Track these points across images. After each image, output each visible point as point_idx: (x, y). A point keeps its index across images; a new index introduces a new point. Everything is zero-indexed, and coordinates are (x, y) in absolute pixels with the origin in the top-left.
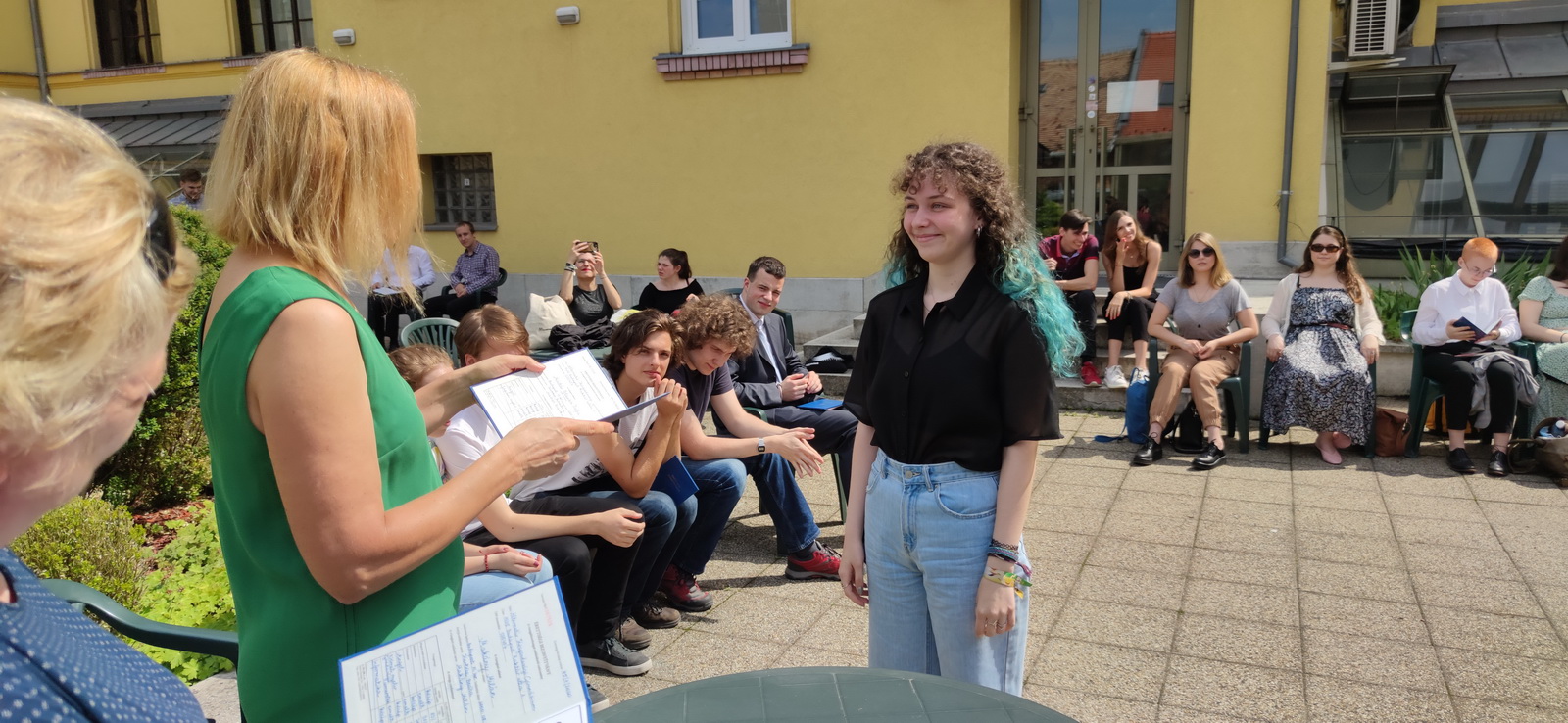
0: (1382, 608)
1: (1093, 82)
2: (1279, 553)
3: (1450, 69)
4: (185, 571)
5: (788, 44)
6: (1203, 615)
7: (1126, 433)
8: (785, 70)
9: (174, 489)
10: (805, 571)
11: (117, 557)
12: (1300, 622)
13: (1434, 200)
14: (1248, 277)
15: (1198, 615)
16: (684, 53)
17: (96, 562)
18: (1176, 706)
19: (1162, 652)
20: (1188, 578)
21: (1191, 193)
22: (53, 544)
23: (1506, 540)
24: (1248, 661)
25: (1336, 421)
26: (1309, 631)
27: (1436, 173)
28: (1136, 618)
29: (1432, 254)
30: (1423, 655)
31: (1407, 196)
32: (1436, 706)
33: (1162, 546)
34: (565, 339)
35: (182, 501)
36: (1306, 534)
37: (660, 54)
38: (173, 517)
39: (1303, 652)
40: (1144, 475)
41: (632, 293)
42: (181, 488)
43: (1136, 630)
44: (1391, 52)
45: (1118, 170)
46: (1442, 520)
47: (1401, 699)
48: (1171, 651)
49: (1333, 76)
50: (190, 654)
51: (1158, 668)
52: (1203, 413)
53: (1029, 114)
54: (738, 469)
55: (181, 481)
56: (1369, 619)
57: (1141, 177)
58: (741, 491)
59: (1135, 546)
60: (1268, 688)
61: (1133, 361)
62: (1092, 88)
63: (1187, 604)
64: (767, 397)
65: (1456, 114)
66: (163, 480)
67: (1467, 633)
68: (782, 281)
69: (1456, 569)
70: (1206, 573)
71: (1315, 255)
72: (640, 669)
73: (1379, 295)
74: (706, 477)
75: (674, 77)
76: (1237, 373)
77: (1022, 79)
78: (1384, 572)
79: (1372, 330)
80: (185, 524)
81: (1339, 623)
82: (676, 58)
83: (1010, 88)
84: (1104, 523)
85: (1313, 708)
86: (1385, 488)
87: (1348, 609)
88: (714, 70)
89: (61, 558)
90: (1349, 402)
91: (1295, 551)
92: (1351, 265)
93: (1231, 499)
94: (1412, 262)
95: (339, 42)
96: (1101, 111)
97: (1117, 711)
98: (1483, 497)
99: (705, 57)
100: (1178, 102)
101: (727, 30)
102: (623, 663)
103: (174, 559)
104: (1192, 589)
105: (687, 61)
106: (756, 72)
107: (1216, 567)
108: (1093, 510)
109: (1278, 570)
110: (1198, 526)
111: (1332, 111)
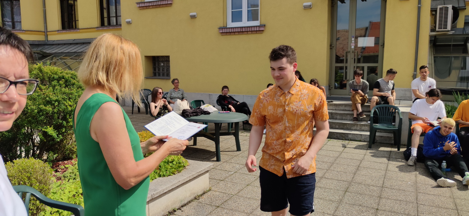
0: (445, 211)
1: (353, 37)
2: (411, 190)
4: (68, 181)
5: (259, 24)
6: (385, 211)
8: (257, 32)
9: (69, 154)
12: (417, 214)
13: (463, 76)
14: (403, 99)
15: (383, 210)
16: (227, 27)
17: (38, 179)
20: (380, 197)
27: (464, 67)
28: (363, 210)
29: (463, 94)
31: (455, 75)
33: (372, 186)
34: (186, 113)
35: (72, 159)
36: (420, 184)
37: (220, 27)
38: (68, 163)
41: (209, 99)
42: (71, 155)
43: (362, 214)
44: (450, 29)
45: (361, 65)
49: (431, 37)
53: (333, 47)
55: (71, 153)
57: (368, 67)
59: (363, 186)
62: (353, 39)
63: (379, 206)
70: (386, 196)
75: (224, 34)
77: (331, 36)
78: (446, 198)
80: (70, 166)
82: (225, 28)
83: (327, 38)
84: (353, 178)
87: (433, 210)
88: (236, 32)
89: (27, 178)
91: (416, 190)
93: (395, 171)
94: (456, 96)
95: (127, 23)
96: (356, 46)
99: (233, 28)
100: (380, 44)
101: (240, 20)
103: (66, 177)
104: (381, 201)
105: (228, 29)
106: (248, 33)
107: (389, 194)
108: (350, 173)
109: (410, 197)
110: (384, 180)
111: (430, 47)
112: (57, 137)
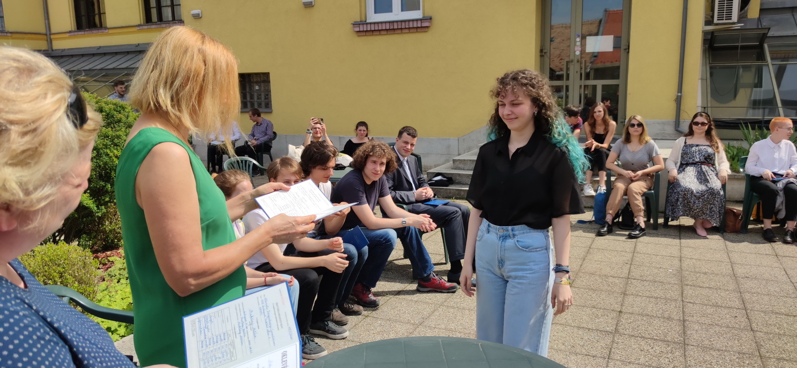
0: (726, 311)
1: (579, 36)
2: (673, 282)
3: (767, 30)
4: (118, 282)
5: (421, 17)
6: (632, 314)
7: (594, 219)
8: (419, 30)
9: (113, 241)
10: (427, 287)
11: (85, 274)
12: (683, 318)
13: (758, 99)
14: (659, 138)
15: (630, 313)
16: (367, 21)
17: (75, 277)
18: (617, 360)
19: (610, 332)
20: (625, 294)
21: (630, 94)
22: (54, 267)
23: (792, 277)
24: (655, 337)
25: (704, 214)
26: (687, 322)
27: (759, 84)
28: (597, 315)
29: (757, 127)
30: (747, 336)
31: (744, 97)
32: (753, 362)
33: (611, 277)
35: (117, 247)
36: (687, 272)
37: (355, 22)
38: (112, 255)
39: (684, 333)
40: (603, 241)
41: (340, 145)
42: (116, 241)
43: (597, 320)
44: (736, 21)
45: (591, 82)
46: (758, 266)
47: (735, 358)
48: (615, 331)
49: (705, 33)
50: (121, 323)
51: (608, 340)
52: (634, 209)
53: (545, 53)
54: (393, 234)
55: (116, 237)
56: (719, 317)
57: (603, 86)
58: (394, 245)
59: (597, 278)
60: (665, 352)
61: (598, 182)
62: (578, 39)
63: (624, 308)
64: (408, 199)
65: (770, 53)
66: (107, 237)
67: (770, 325)
68: (416, 139)
69: (765, 291)
70: (634, 292)
71: (694, 127)
72: (342, 336)
73: (728, 148)
74: (376, 238)
75: (362, 34)
76: (652, 188)
77: (541, 34)
78: (728, 293)
79: (724, 166)
80: (118, 258)
81: (703, 319)
82: (363, 24)
83: (536, 39)
84: (581, 265)
85: (689, 362)
86: (729, 249)
87: (709, 311)
88: (382, 30)
89: (58, 275)
90: (711, 204)
91: (681, 281)
92: (714, 133)
93: (648, 254)
94: (746, 131)
95: (194, 17)
96: (583, 51)
97: (586, 362)
98: (780, 254)
99: (378, 23)
100: (623, 47)
101: (389, 9)
102: (334, 333)
103: (113, 276)
104: (627, 300)
105: (369, 26)
106: (404, 31)
107: (639, 288)
108: (575, 258)
109: (672, 291)
110: (630, 268)
111: (705, 51)
112: (97, 210)
